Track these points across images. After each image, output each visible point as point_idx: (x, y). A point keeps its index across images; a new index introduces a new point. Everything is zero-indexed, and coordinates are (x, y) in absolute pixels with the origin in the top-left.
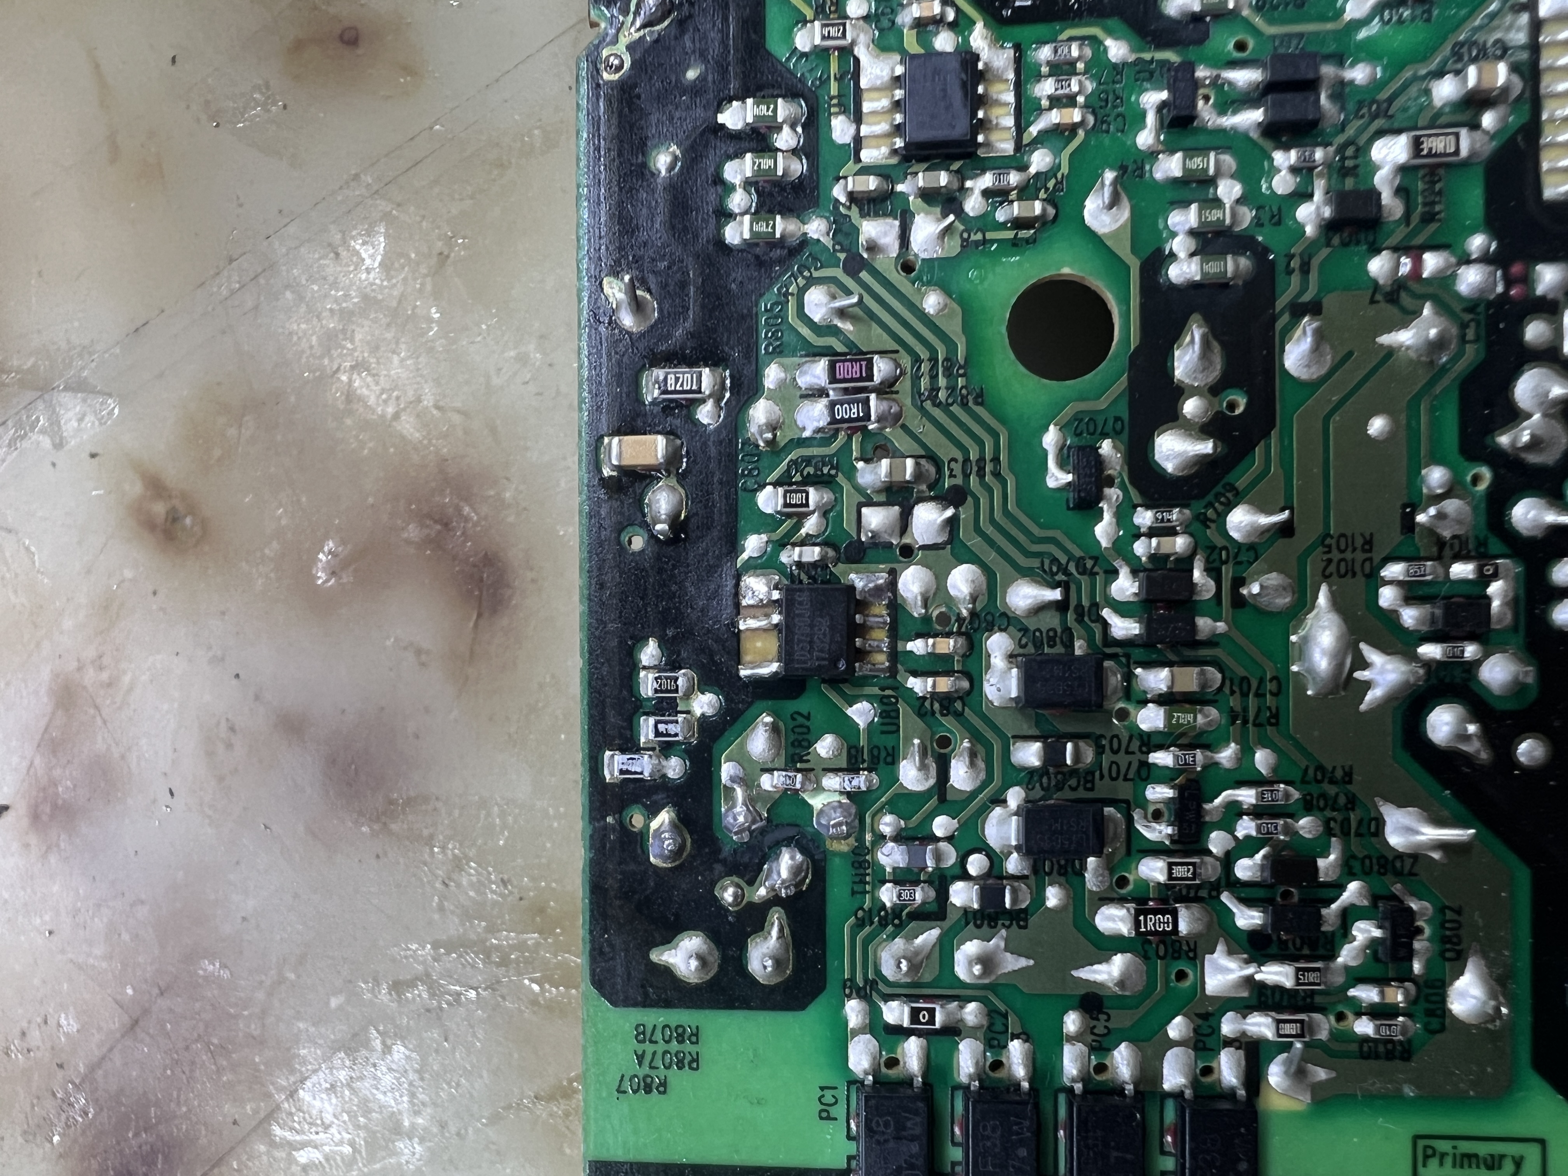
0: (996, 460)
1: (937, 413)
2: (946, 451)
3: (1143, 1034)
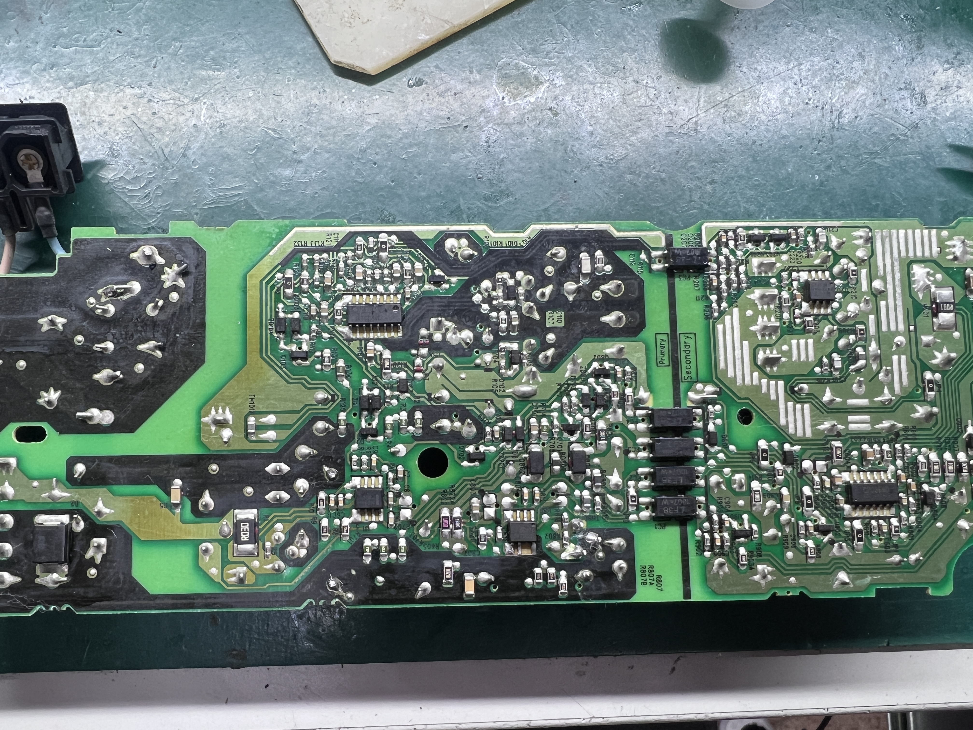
0: (471, 480)
1: (457, 498)
2: (468, 495)
3: (633, 436)
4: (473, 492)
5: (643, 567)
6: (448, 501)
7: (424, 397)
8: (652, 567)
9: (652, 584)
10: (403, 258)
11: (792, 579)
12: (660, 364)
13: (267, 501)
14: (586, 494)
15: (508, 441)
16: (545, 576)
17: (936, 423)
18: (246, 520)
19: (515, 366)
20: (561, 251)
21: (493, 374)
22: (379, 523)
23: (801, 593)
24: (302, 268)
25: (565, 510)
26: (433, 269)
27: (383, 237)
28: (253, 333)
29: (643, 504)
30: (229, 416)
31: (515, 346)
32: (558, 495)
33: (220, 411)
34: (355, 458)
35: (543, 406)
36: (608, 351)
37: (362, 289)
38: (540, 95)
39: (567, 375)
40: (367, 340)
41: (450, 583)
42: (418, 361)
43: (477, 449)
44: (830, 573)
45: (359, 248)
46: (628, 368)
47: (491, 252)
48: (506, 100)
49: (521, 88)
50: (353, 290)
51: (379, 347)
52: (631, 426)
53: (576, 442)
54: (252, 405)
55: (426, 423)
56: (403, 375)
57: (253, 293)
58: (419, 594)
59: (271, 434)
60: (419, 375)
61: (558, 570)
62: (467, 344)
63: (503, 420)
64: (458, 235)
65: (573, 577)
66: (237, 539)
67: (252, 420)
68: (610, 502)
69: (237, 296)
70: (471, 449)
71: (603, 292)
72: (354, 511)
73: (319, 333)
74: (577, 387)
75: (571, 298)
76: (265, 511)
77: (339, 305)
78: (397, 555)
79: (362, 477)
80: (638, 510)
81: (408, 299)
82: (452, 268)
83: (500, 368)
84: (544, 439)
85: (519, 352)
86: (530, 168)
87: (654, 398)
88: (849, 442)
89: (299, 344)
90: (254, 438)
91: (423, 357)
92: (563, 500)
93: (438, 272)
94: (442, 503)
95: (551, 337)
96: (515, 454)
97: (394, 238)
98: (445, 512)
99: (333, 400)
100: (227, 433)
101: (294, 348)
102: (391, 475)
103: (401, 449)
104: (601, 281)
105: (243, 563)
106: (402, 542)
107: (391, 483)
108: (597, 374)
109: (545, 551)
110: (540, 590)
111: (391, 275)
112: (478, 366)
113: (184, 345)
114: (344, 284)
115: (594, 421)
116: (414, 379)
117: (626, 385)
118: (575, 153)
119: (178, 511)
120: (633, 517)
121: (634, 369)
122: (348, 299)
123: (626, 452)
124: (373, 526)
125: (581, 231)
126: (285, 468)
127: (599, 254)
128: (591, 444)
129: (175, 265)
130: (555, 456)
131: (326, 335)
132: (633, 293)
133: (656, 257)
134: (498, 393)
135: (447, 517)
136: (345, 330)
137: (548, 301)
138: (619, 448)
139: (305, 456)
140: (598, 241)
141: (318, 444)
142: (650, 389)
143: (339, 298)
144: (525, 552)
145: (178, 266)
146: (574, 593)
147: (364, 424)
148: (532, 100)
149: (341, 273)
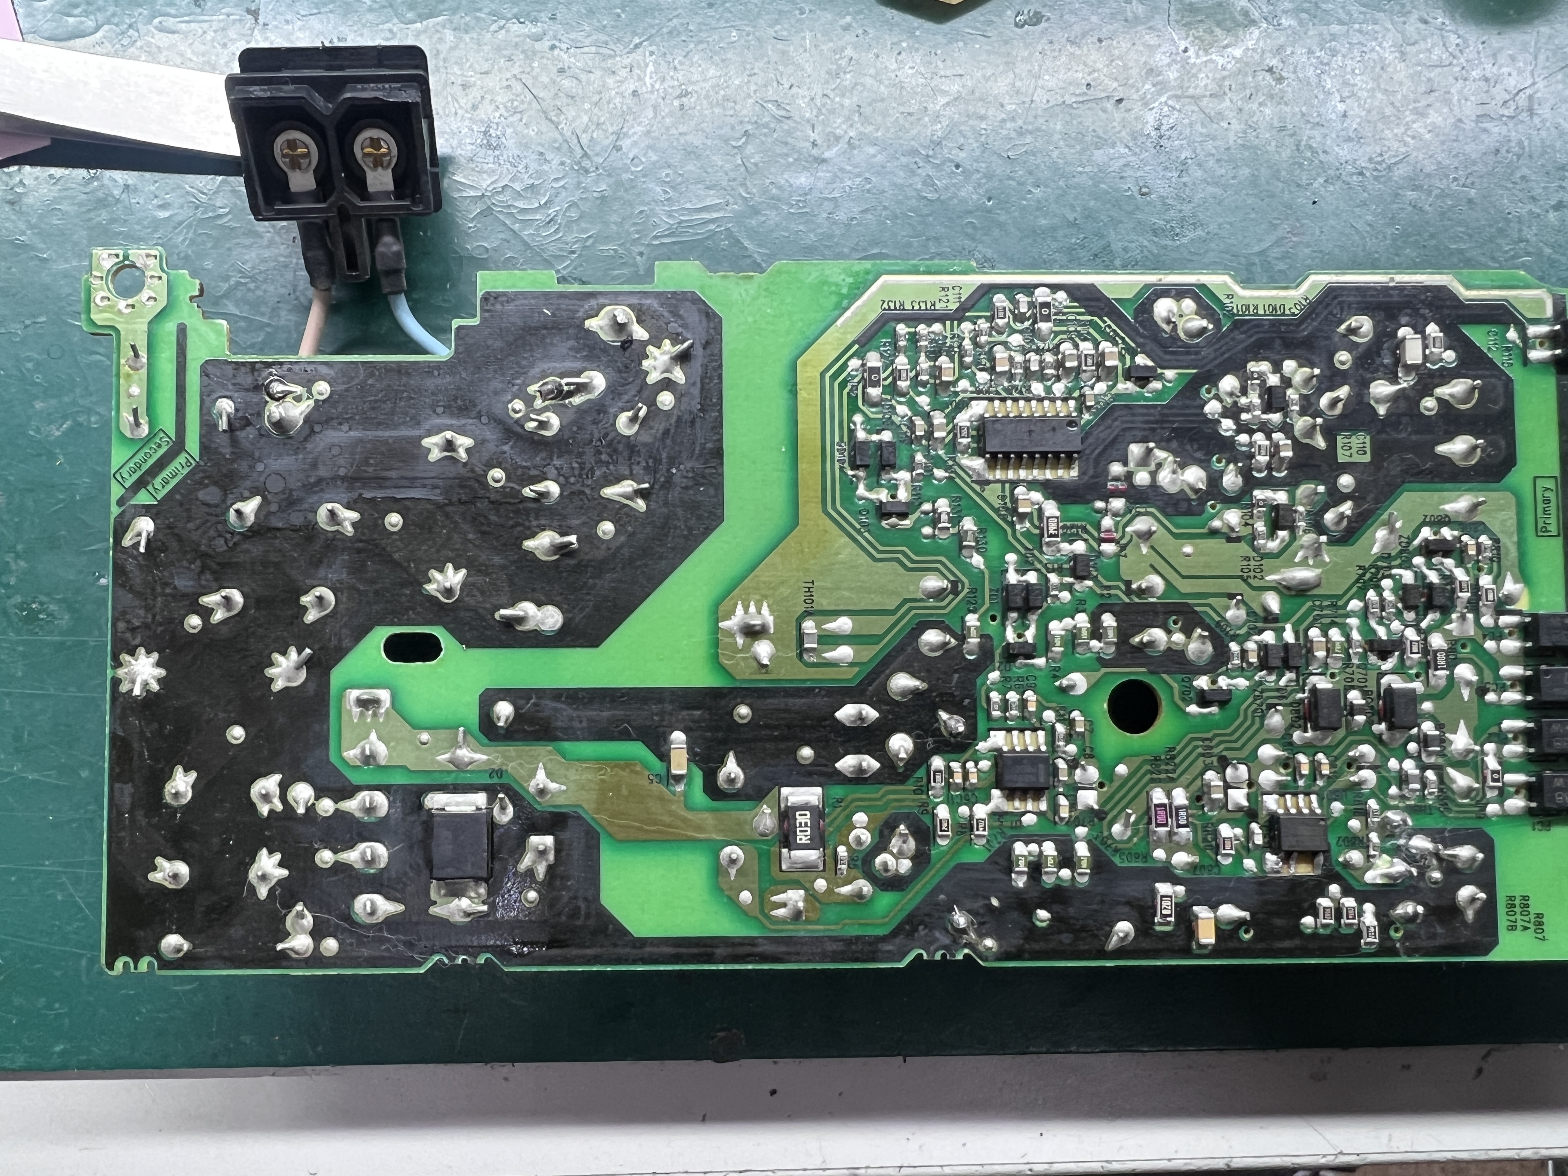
0: (1203, 740)
1: (1179, 771)
2: (1199, 765)
3: (1494, 662)
4: (1208, 760)
5: (1511, 898)
6: (1163, 776)
7: (1118, 587)
8: (1525, 898)
9: (1526, 928)
10: (1079, 334)
12: (1541, 532)
13: (838, 773)
14: (1409, 766)
15: (1270, 670)
16: (1338, 912)
18: (805, 807)
19: (1283, 534)
20: (1365, 324)
21: (1243, 548)
22: (1039, 814)
24: (896, 349)
25: (1373, 794)
26: (1133, 354)
27: (1042, 295)
28: (809, 467)
29: (1511, 785)
30: (767, 617)
31: (1281, 497)
32: (1360, 768)
33: (752, 609)
34: (995, 696)
35: (1334, 606)
36: (1448, 507)
37: (1005, 389)
38: (1250, 44)
39: (1376, 549)
40: (1015, 484)
41: (1169, 923)
42: (1107, 522)
43: (1214, 682)
45: (1001, 314)
46: (1484, 539)
47: (1237, 325)
48: (1191, 53)
49: (1218, 31)
50: (988, 392)
51: (1036, 496)
52: (1490, 645)
53: (1392, 672)
54: (810, 599)
55: (1124, 635)
56: (1079, 547)
57: (809, 394)
58: (1113, 943)
59: (844, 652)
60: (1109, 548)
61: (1361, 902)
62: (1197, 491)
63: (1260, 632)
64: (1179, 293)
65: (1387, 916)
66: (787, 840)
67: (809, 626)
68: (1453, 781)
69: (779, 400)
70: (1202, 682)
71: (1439, 400)
72: (996, 793)
73: (929, 470)
74: (1395, 571)
75: (1382, 410)
76: (838, 791)
77: (963, 419)
78: (1073, 872)
79: (1009, 730)
80: (1503, 795)
81: (1089, 408)
82: (1166, 353)
83: (1254, 537)
84: (1335, 666)
85: (1289, 508)
86: (1234, 178)
87: (1532, 594)
89: (893, 488)
90: (814, 659)
91: (1115, 514)
92: (1368, 776)
93: (1141, 360)
94: (1153, 780)
95: (1346, 481)
96: (1282, 693)
97: (1061, 295)
98: (1158, 796)
99: (955, 591)
100: (764, 650)
101: (883, 495)
102: (1060, 728)
103: (1079, 681)
104: (1436, 381)
105: (796, 884)
106: (1082, 849)
107: (1062, 743)
108: (1429, 550)
109: (1338, 869)
110: (1330, 937)
111: (1060, 364)
112: (1214, 533)
113: (686, 488)
114: (973, 380)
115: (1424, 634)
116: (1100, 554)
117: (1480, 569)
118: (1314, 151)
119: (680, 788)
120: (1492, 808)
121: (1496, 541)
122: (978, 408)
123: (1481, 691)
124: (1029, 819)
125: (1401, 289)
126: (871, 713)
127: (1432, 329)
128: (1417, 676)
129: (667, 342)
130: (1355, 697)
131: (939, 473)
132: (1495, 402)
133: (1536, 337)
134: (1250, 581)
135: (1164, 805)
136: (977, 463)
137: (1341, 416)
138: (1469, 683)
139: (904, 693)
140: (1430, 305)
141: (928, 671)
142: (1523, 576)
143: (963, 405)
144: (1303, 870)
145: (673, 345)
146: (1389, 944)
147: (1011, 636)
148: (1238, 52)
149: (968, 360)
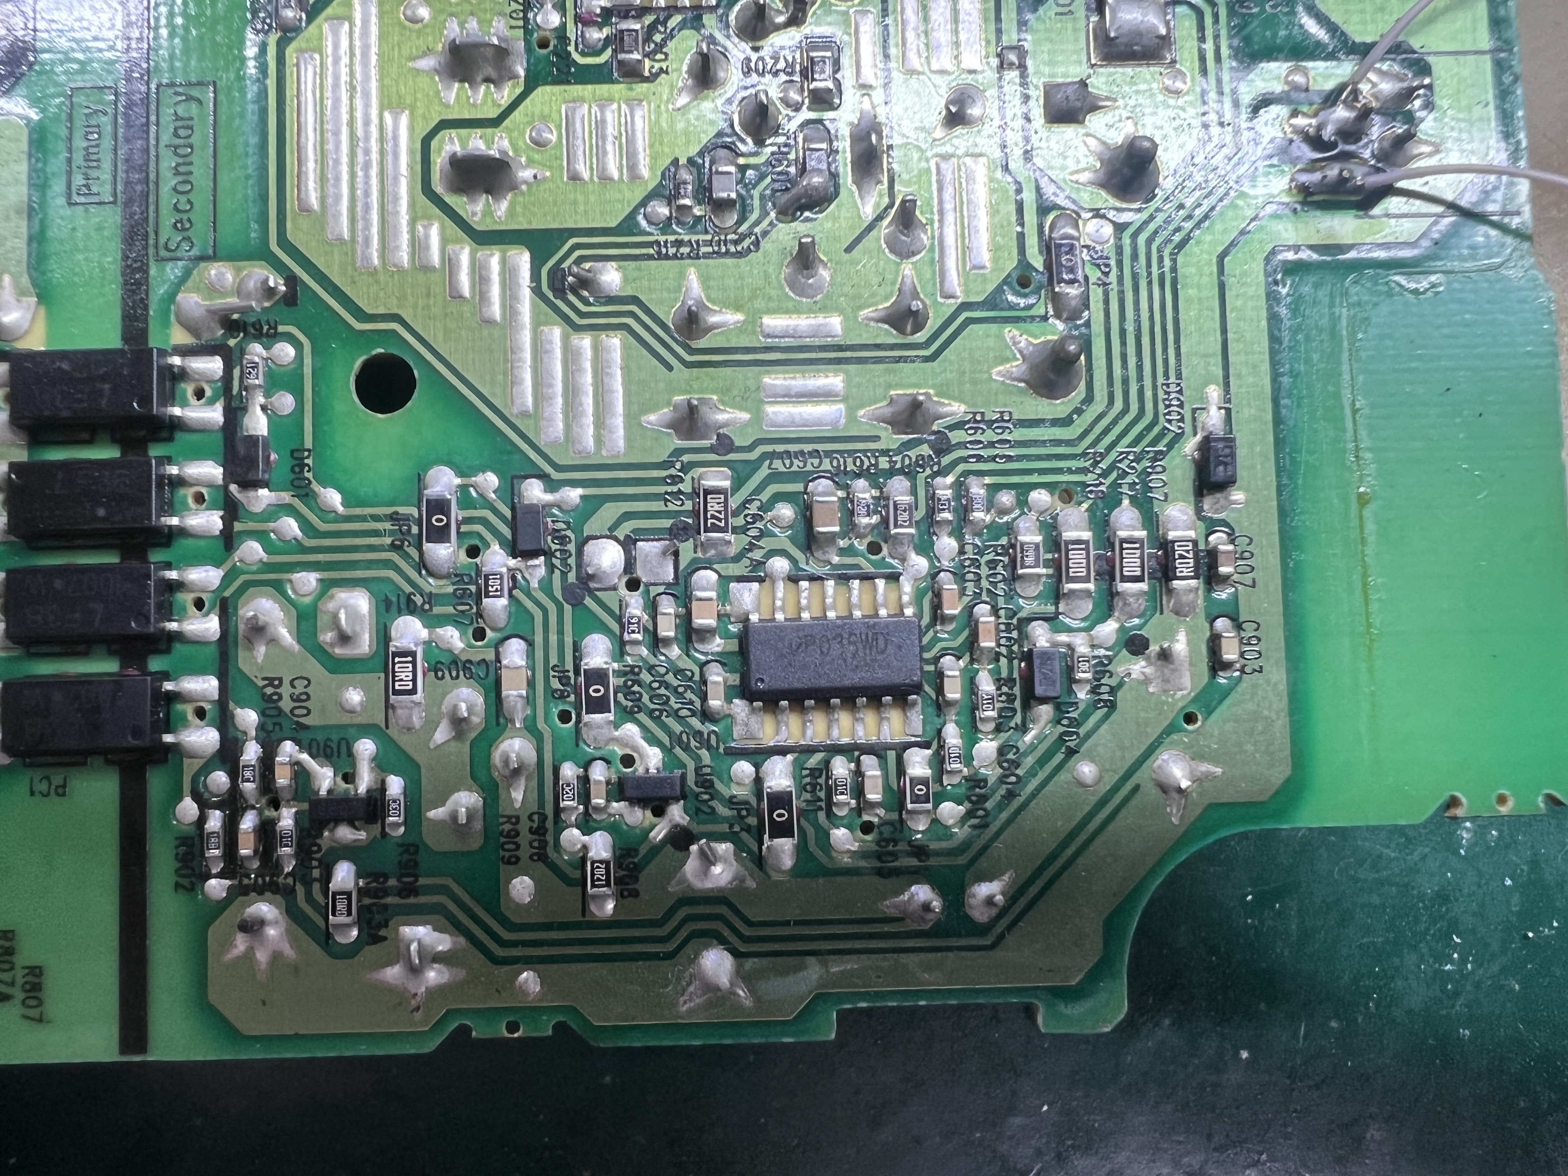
8: (8, 935)
9: (5, 997)
11: (528, 978)
12: (80, 196)
17: (1089, 398)
23: (560, 1027)
44: (670, 956)
87: (51, 319)
88: (764, 472)
142: (37, 285)
